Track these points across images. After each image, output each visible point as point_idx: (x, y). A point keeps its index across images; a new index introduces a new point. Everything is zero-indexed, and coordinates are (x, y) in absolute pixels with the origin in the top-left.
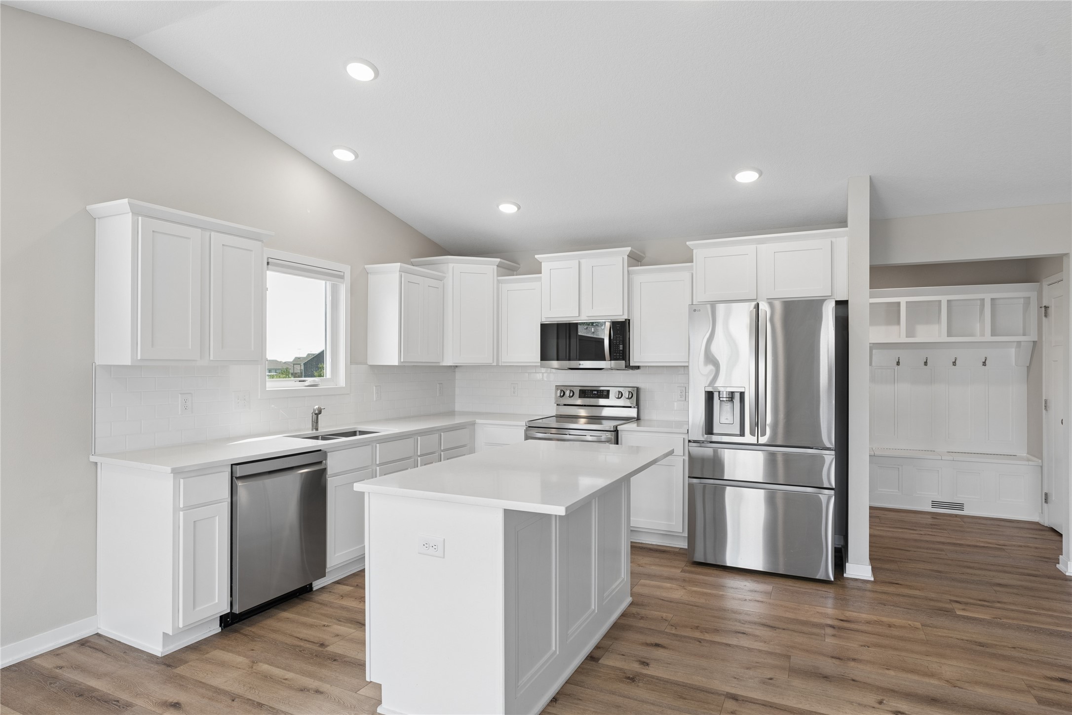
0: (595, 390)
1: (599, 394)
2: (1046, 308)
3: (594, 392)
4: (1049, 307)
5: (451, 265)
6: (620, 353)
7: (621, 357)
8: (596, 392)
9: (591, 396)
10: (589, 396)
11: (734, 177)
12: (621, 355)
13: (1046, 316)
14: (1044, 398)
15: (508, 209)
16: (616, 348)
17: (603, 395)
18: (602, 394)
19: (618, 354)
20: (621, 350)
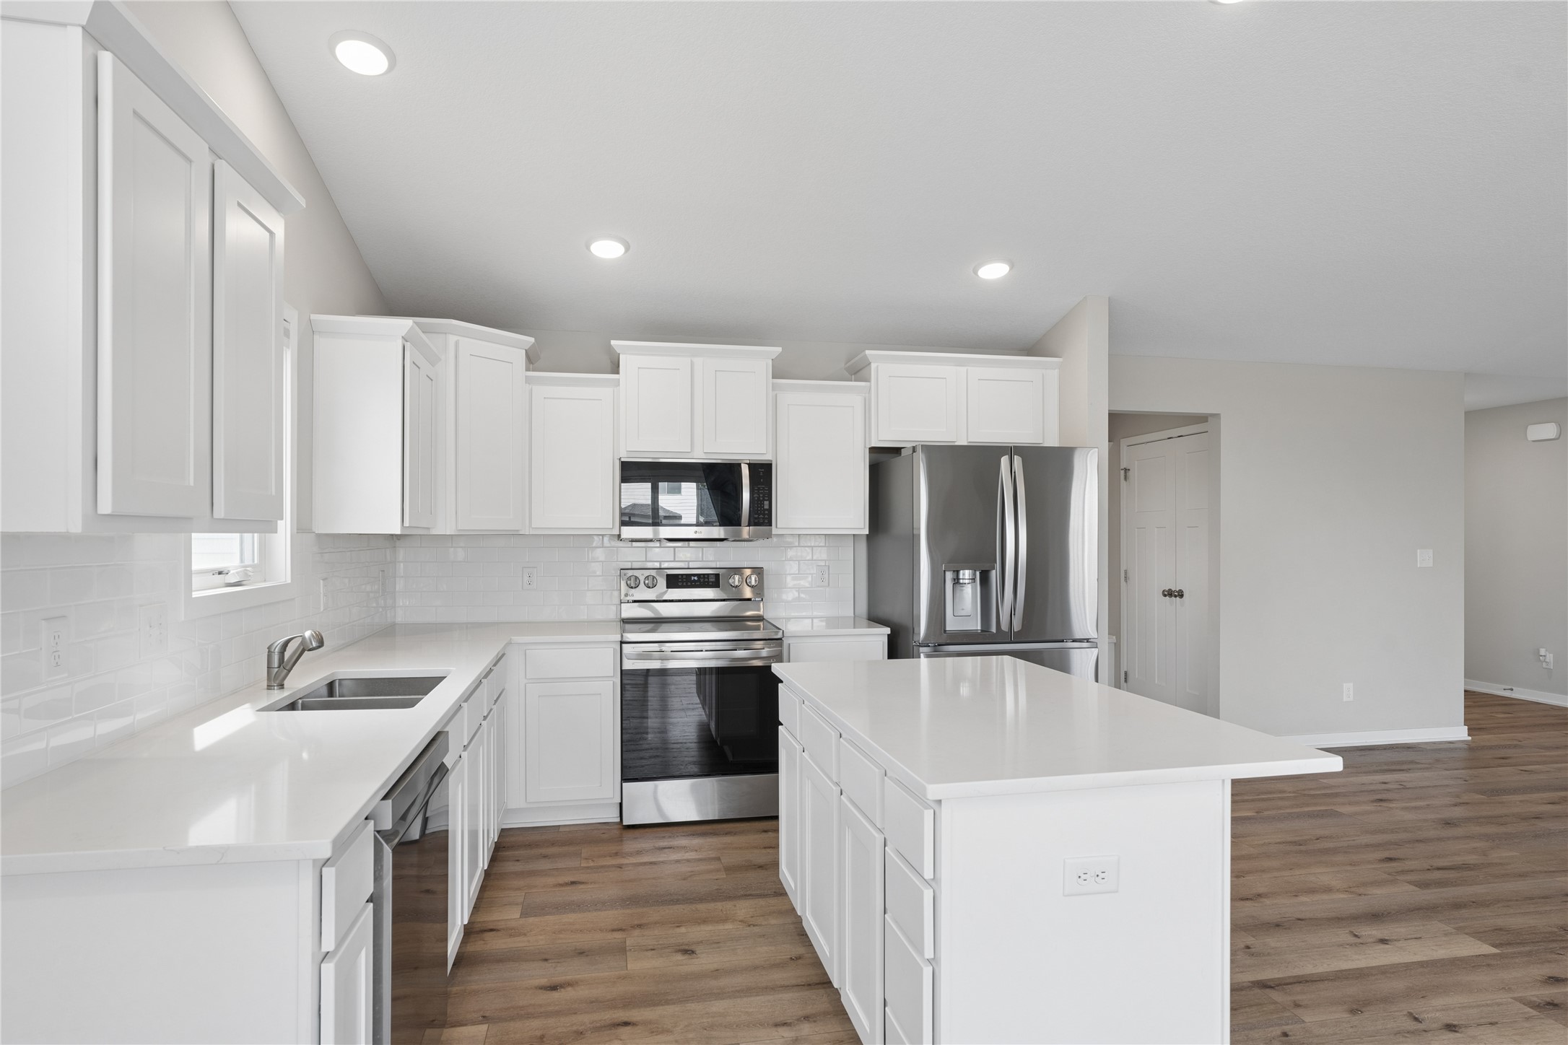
0: (694, 575)
1: (702, 580)
2: (1126, 470)
3: (693, 578)
4: (1129, 470)
5: (452, 339)
6: (764, 514)
7: (766, 521)
8: (696, 578)
9: (689, 584)
10: (685, 584)
11: (975, 272)
12: (766, 516)
13: (1126, 478)
14: (1123, 569)
15: (607, 250)
16: (758, 507)
17: (708, 582)
18: (707, 580)
19: (761, 516)
20: (767, 510)
